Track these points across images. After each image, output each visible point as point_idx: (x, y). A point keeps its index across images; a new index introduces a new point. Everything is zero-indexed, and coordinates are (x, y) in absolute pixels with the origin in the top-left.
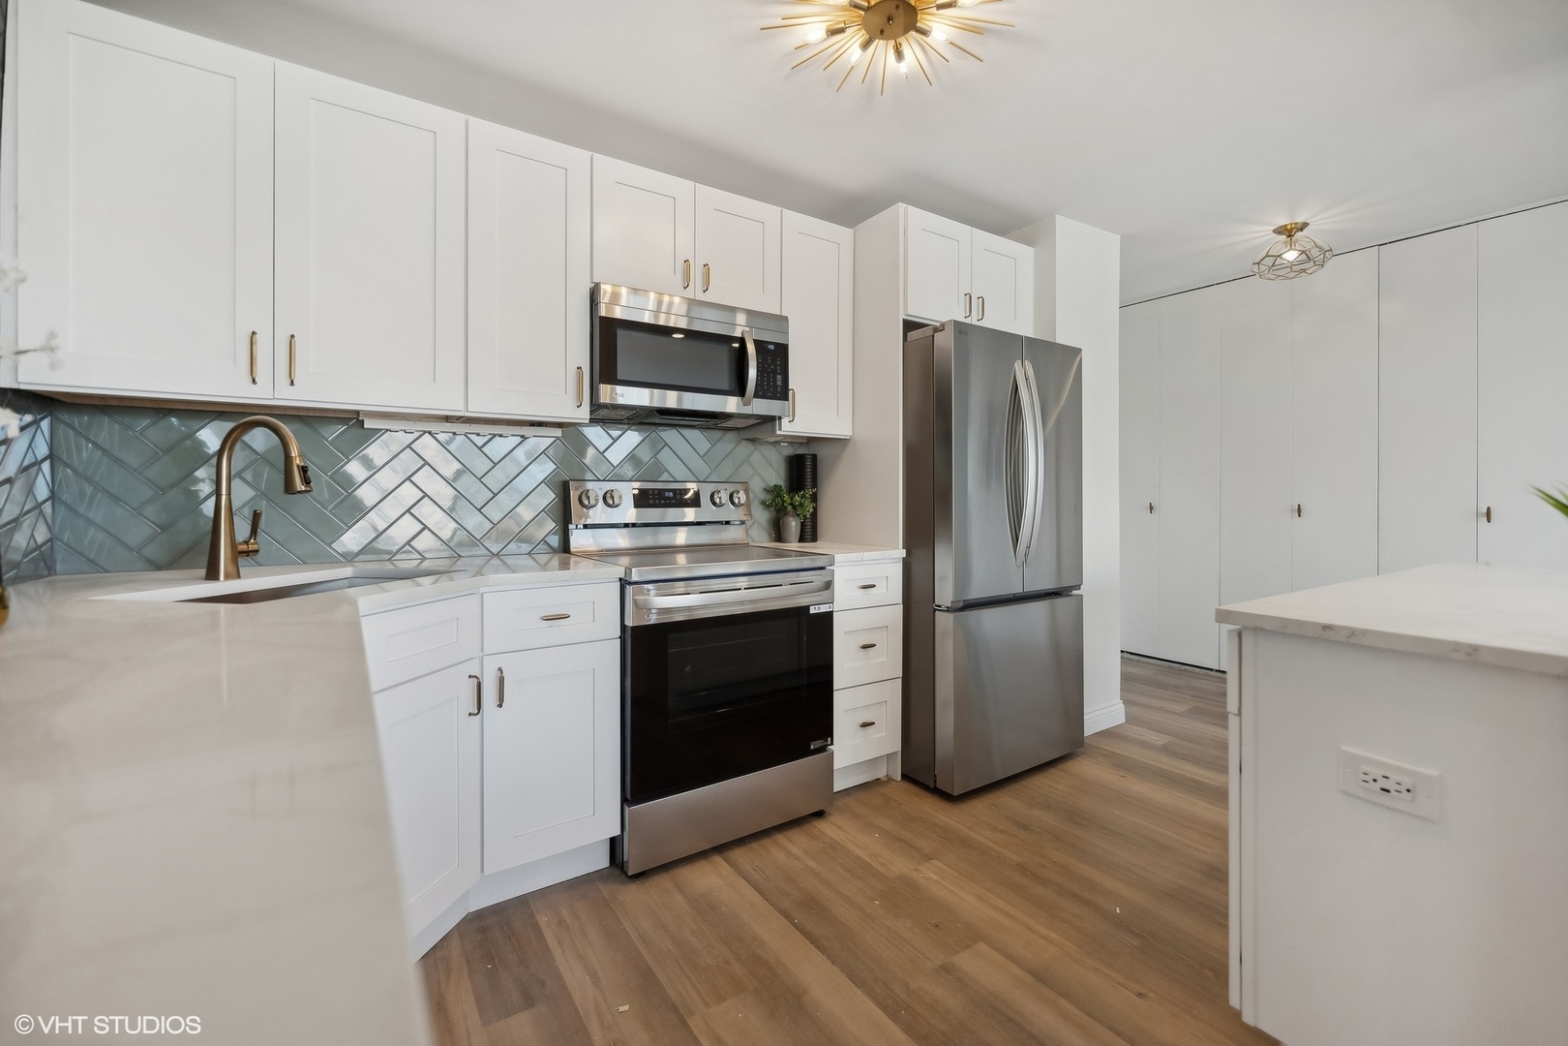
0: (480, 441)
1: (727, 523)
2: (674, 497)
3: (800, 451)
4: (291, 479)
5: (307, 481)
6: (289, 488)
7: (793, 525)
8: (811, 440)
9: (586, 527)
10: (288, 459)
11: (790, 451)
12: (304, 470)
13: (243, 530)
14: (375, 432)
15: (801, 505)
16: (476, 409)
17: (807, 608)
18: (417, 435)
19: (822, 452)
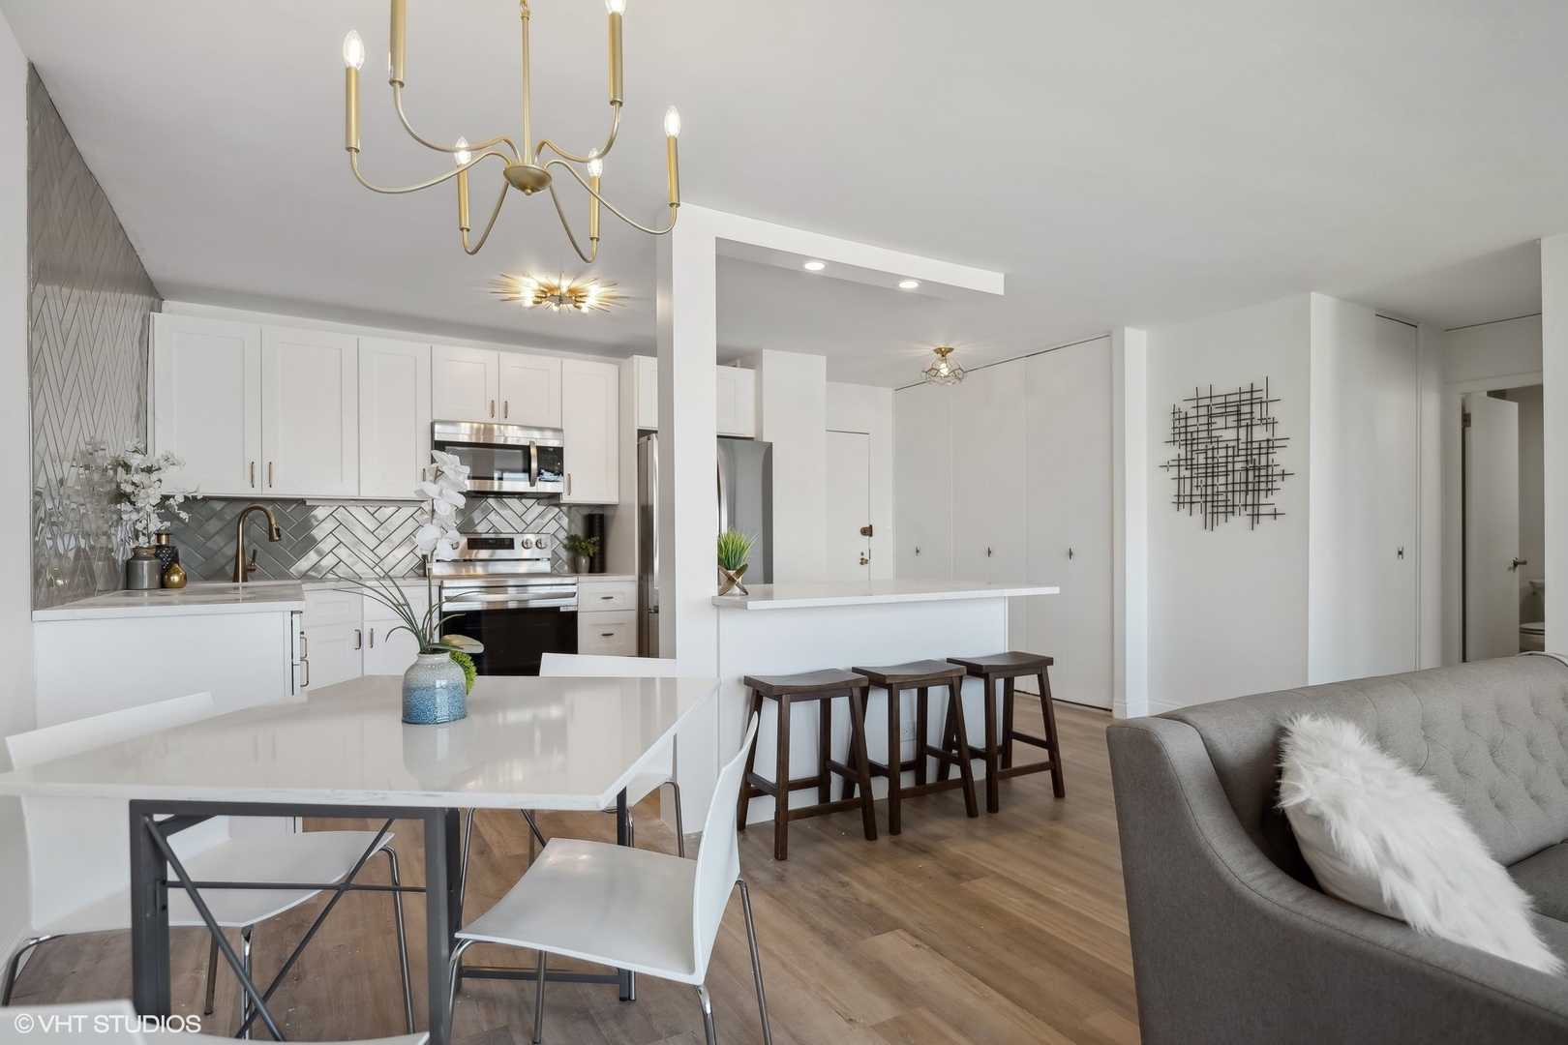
0: (372, 510)
1: (538, 560)
2: (496, 543)
3: (595, 512)
4: (273, 534)
5: (279, 536)
6: (271, 539)
7: (584, 561)
8: (602, 506)
9: (438, 561)
10: (271, 525)
11: (587, 512)
12: (278, 530)
13: (248, 559)
14: (314, 507)
15: (586, 547)
16: (364, 495)
17: (559, 608)
18: (336, 507)
19: (608, 513)
